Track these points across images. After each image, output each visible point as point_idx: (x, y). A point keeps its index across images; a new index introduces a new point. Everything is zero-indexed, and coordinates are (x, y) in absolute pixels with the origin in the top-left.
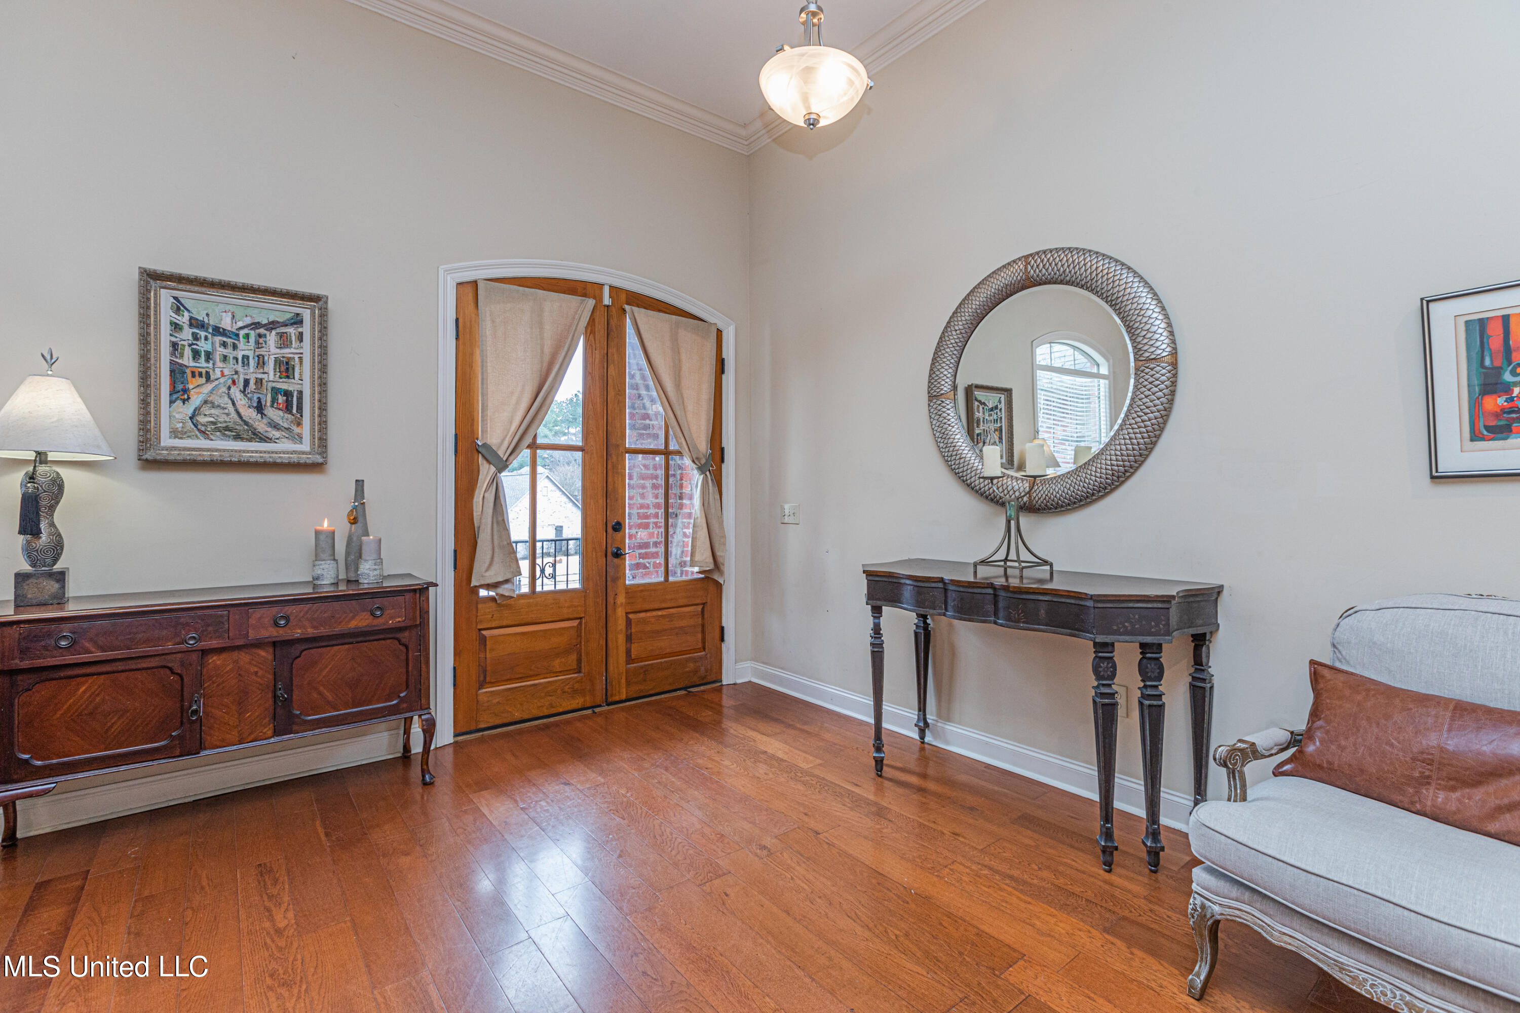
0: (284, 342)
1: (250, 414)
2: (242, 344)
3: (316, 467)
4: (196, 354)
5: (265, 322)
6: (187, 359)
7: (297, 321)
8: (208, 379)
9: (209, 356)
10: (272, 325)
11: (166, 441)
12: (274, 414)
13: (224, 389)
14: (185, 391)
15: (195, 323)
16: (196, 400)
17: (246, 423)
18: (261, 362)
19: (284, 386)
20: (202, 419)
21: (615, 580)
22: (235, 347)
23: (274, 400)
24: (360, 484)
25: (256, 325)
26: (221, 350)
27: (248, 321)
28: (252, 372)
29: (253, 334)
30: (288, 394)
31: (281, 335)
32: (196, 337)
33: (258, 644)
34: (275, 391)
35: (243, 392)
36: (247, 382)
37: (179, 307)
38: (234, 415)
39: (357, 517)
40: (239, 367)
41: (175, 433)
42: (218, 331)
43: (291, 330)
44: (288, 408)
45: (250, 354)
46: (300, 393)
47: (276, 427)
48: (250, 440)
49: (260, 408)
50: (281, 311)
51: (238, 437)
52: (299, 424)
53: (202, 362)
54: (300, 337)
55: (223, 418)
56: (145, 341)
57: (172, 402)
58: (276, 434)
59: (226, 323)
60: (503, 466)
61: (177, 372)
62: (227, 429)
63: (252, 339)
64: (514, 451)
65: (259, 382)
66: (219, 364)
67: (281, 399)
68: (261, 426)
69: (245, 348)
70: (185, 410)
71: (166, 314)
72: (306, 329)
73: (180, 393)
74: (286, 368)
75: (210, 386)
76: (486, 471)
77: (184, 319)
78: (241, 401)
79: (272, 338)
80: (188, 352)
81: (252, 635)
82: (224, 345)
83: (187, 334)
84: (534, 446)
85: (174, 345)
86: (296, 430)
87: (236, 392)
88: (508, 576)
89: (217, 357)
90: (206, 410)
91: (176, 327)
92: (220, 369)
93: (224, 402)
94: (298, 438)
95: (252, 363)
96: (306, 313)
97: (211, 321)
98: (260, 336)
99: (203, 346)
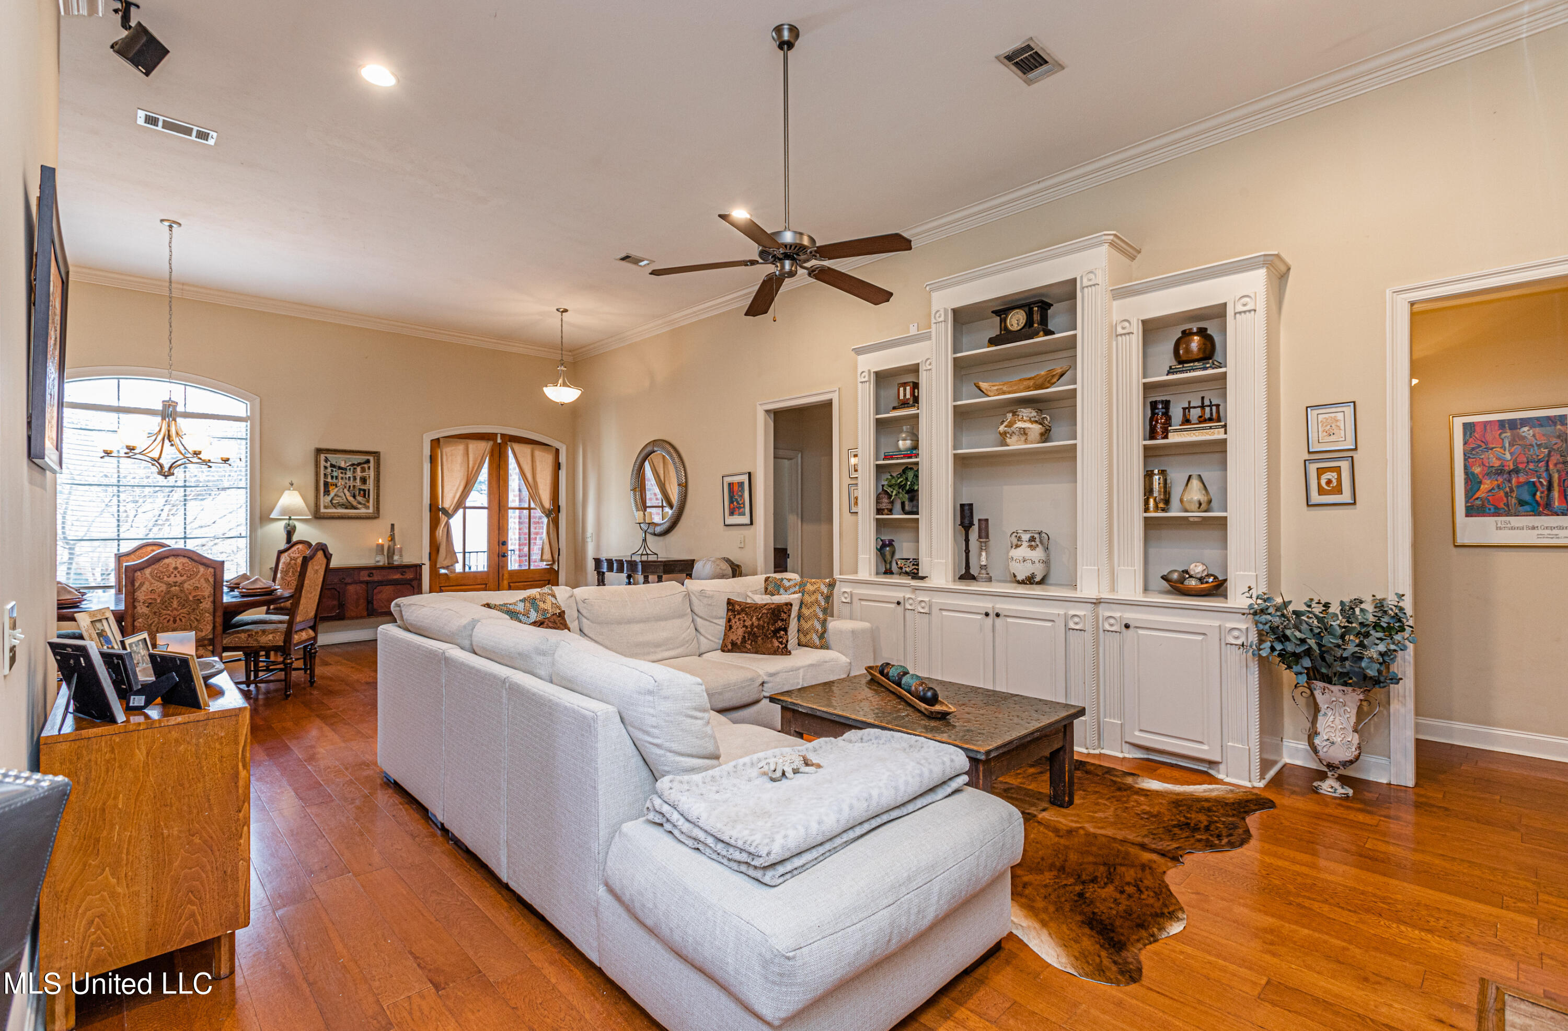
0: (363, 470)
1: (351, 499)
2: (348, 473)
3: (375, 518)
4: (332, 477)
5: (356, 463)
6: (329, 480)
7: (368, 462)
8: (336, 486)
9: (337, 478)
10: (359, 464)
11: (322, 510)
12: (359, 498)
13: (342, 490)
14: (329, 491)
15: (332, 466)
16: (332, 494)
17: (349, 502)
18: (355, 479)
19: (363, 487)
20: (334, 502)
21: (503, 567)
22: (346, 474)
23: (359, 493)
24: (393, 525)
25: (353, 465)
26: (341, 475)
27: (350, 463)
28: (351, 483)
29: (352, 468)
30: (364, 490)
31: (362, 468)
32: (332, 471)
33: (362, 582)
34: (360, 490)
35: (349, 490)
36: (350, 487)
37: (326, 460)
38: (345, 499)
39: (392, 538)
40: (347, 481)
41: (325, 507)
42: (340, 468)
43: (366, 466)
44: (364, 496)
45: (351, 476)
46: (369, 490)
47: (360, 503)
48: (350, 509)
49: (354, 497)
50: (364, 458)
51: (346, 508)
52: (368, 502)
53: (334, 480)
54: (369, 468)
55: (341, 501)
56: (317, 474)
57: (324, 495)
58: (360, 506)
59: (343, 465)
60: (449, 516)
61: (326, 484)
62: (342, 504)
63: (352, 470)
64: (456, 510)
65: (354, 486)
66: (340, 480)
67: (362, 492)
68: (355, 503)
69: (349, 474)
70: (329, 498)
71: (323, 463)
72: (372, 464)
73: (327, 492)
74: (364, 480)
75: (337, 489)
76: (443, 519)
77: (328, 464)
78: (348, 494)
79: (359, 469)
80: (329, 477)
81: (361, 579)
82: (342, 473)
83: (329, 470)
84: (465, 508)
85: (325, 474)
86: (367, 504)
87: (346, 491)
88: (452, 563)
89: (340, 478)
90: (336, 498)
91: (326, 468)
92: (340, 483)
93: (342, 494)
94: (368, 508)
95: (352, 479)
96: (371, 459)
97: (338, 464)
98: (355, 469)
99: (335, 474)
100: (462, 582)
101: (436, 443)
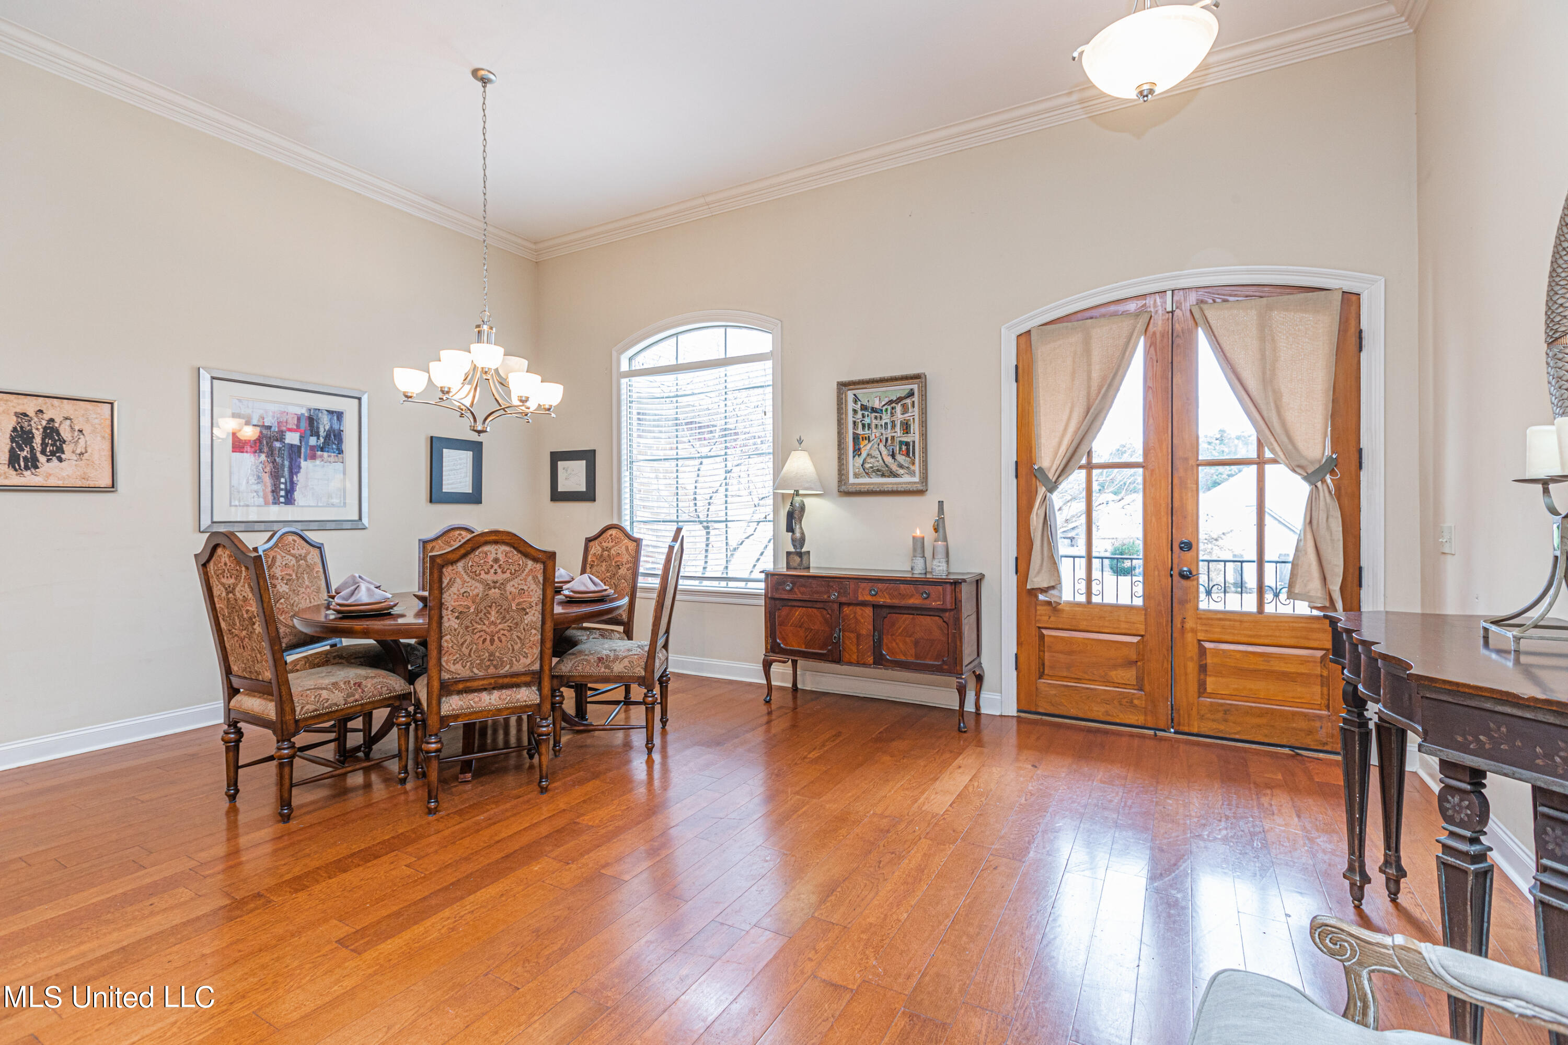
0: (905, 410)
1: (889, 460)
2: (884, 417)
3: (921, 492)
4: (864, 426)
5: (895, 399)
6: (860, 431)
7: (911, 394)
8: (869, 440)
9: (869, 426)
10: (899, 399)
11: (852, 480)
12: (901, 458)
13: (876, 446)
14: (859, 449)
15: (864, 408)
16: (864, 454)
17: (887, 466)
18: (894, 425)
19: (905, 439)
20: (867, 466)
21: (1183, 602)
22: (881, 418)
23: (900, 449)
24: (941, 503)
25: (891, 402)
26: (875, 422)
27: (887, 400)
28: (889, 433)
29: (889, 408)
30: (907, 444)
31: (903, 406)
32: (863, 417)
33: (864, 604)
34: (901, 443)
35: (885, 446)
36: (887, 439)
37: (856, 400)
38: (881, 461)
39: (939, 527)
40: (883, 431)
41: (856, 476)
42: (874, 410)
43: (908, 401)
44: (908, 455)
45: (888, 421)
46: (914, 442)
47: (901, 466)
48: (889, 477)
49: (893, 456)
50: (901, 390)
51: (883, 475)
52: (913, 464)
53: (867, 432)
54: (912, 405)
55: (876, 464)
56: (840, 423)
57: (854, 457)
58: (901, 471)
59: (877, 405)
60: (1052, 487)
61: (856, 438)
62: (878, 470)
63: (889, 411)
64: (1064, 471)
65: (893, 438)
66: (874, 430)
67: (904, 448)
68: (894, 467)
69: (886, 418)
70: (860, 461)
71: (851, 405)
72: (916, 398)
73: (857, 451)
74: (906, 427)
75: (870, 445)
76: (1042, 490)
77: (858, 407)
78: (885, 452)
79: (899, 408)
80: (860, 426)
81: (861, 598)
82: (876, 418)
83: (859, 415)
84: (1090, 467)
85: (854, 423)
86: (912, 468)
87: (882, 447)
88: (1052, 584)
89: (873, 426)
90: (869, 460)
91: (855, 411)
92: (875, 434)
93: (876, 453)
94: (912, 474)
95: (889, 426)
96: (915, 387)
97: (870, 405)
98: (893, 408)
99: (867, 421)
100: (1083, 625)
101: (1025, 338)
